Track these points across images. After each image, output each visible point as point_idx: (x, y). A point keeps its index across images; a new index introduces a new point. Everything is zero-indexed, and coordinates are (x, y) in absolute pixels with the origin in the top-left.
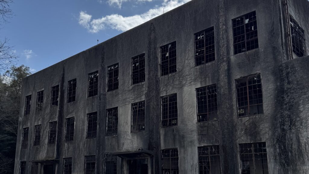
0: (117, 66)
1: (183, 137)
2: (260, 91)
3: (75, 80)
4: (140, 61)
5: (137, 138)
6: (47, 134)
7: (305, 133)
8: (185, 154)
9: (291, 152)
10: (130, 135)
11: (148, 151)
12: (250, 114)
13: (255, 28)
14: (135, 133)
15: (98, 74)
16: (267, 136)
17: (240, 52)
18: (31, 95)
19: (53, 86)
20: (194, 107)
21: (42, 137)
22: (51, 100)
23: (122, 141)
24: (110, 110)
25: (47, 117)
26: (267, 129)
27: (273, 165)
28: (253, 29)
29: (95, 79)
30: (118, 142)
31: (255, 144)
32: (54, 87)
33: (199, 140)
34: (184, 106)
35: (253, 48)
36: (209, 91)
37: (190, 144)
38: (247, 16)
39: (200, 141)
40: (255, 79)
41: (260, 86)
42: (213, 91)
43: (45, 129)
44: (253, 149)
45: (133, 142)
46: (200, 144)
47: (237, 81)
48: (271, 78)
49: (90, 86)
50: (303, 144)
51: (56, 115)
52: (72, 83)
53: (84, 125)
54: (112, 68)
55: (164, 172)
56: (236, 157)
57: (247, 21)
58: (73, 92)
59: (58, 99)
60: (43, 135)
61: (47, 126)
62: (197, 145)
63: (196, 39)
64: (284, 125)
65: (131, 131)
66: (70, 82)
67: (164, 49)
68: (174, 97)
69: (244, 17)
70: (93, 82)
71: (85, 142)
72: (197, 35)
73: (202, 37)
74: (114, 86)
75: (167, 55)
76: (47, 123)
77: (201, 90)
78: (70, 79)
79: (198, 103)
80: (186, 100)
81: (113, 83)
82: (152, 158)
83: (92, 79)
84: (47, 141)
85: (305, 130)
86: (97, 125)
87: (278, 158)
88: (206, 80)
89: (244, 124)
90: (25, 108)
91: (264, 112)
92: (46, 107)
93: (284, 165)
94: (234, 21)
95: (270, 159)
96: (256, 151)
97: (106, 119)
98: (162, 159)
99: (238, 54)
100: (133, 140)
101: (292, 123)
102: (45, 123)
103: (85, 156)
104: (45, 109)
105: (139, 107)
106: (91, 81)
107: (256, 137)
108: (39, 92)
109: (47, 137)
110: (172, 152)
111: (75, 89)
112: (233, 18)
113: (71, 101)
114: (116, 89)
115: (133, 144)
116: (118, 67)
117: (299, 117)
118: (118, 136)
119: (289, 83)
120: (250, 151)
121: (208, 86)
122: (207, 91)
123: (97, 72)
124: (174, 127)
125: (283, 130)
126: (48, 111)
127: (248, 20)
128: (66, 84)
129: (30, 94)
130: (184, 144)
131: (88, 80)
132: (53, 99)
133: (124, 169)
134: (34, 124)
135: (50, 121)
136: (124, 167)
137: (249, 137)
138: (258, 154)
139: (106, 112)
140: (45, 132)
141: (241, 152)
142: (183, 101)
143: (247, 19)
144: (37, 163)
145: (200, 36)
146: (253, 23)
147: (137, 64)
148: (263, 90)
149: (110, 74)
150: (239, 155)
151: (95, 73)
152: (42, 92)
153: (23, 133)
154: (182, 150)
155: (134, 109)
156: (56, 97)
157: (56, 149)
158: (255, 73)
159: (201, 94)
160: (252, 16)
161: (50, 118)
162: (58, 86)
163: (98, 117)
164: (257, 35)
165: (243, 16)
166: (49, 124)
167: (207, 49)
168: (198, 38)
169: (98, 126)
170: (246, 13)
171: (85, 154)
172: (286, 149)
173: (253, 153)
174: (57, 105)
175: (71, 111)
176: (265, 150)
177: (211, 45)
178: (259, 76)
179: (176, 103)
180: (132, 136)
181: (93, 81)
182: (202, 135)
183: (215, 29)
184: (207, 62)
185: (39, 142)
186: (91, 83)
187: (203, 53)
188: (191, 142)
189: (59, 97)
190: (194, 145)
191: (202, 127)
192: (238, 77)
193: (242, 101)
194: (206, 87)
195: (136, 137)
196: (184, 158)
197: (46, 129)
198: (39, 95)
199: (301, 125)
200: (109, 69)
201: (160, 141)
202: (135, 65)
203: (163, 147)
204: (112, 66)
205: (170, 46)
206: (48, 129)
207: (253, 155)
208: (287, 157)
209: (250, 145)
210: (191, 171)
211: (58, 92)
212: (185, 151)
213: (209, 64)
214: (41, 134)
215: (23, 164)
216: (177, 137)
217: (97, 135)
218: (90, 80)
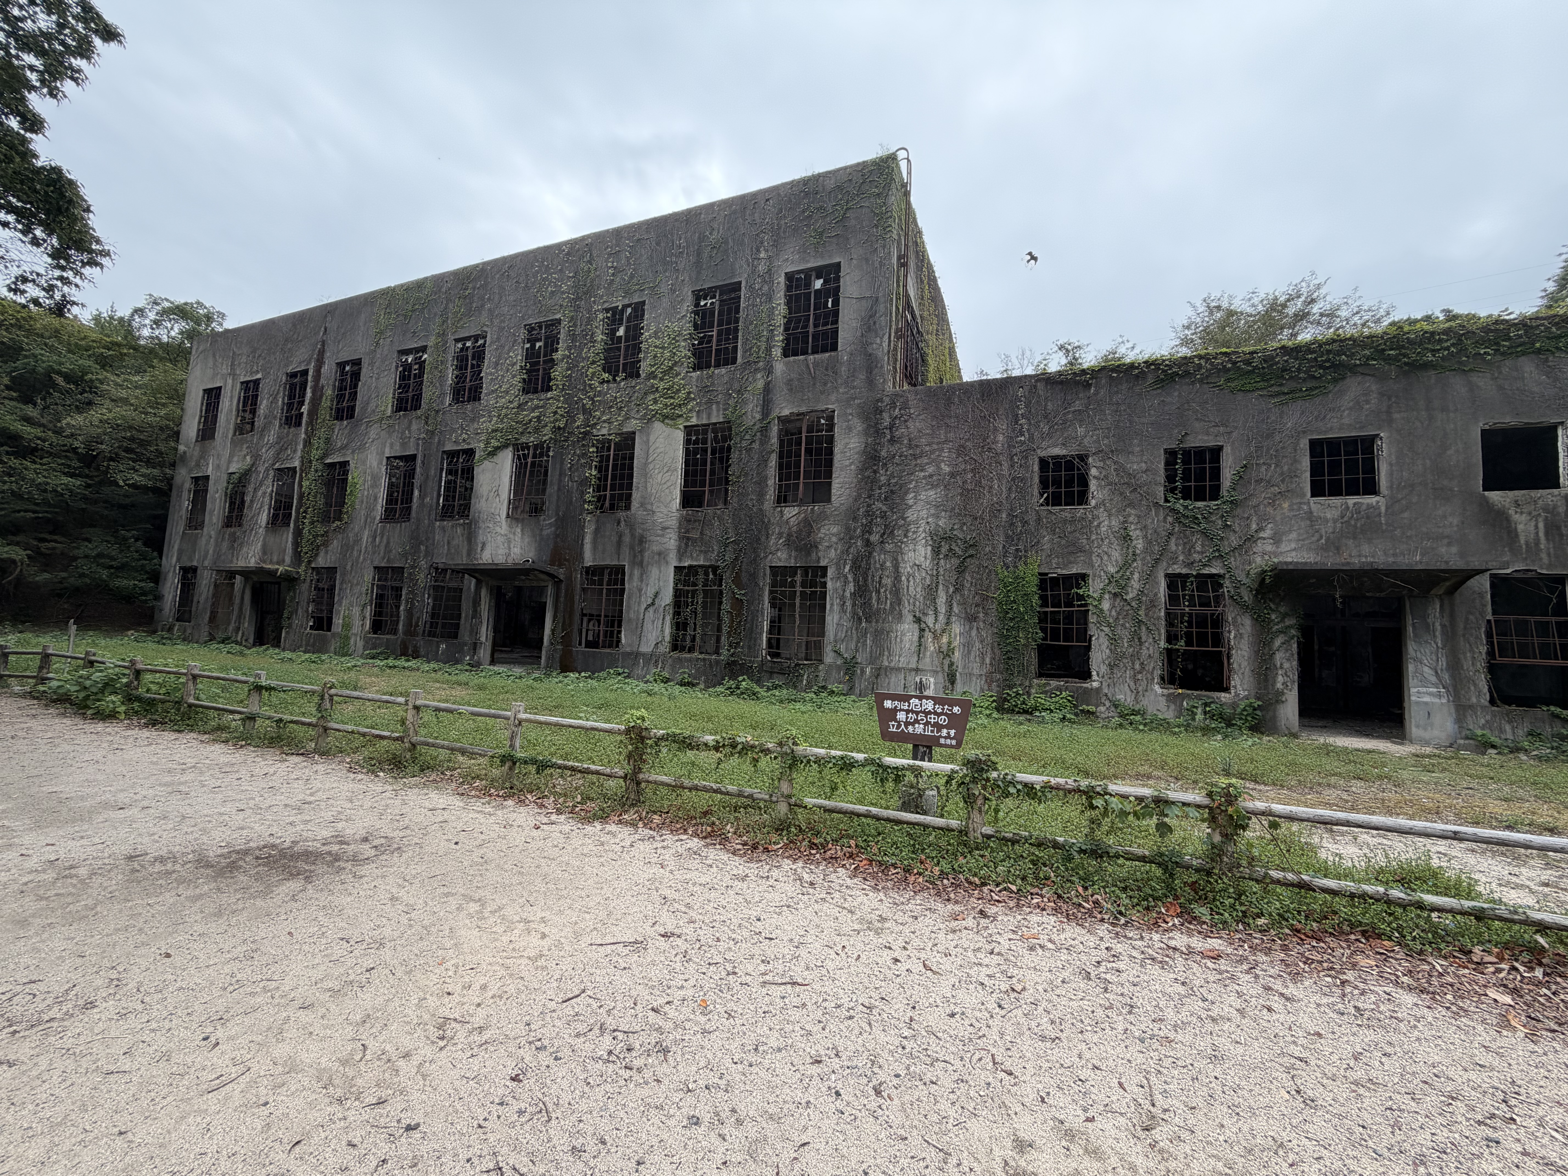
0: (481, 342)
1: (642, 540)
2: (830, 452)
3: (357, 363)
4: (547, 338)
5: (523, 534)
6: (267, 500)
7: (911, 554)
8: (642, 581)
9: (878, 592)
10: (504, 523)
11: (549, 569)
12: (802, 503)
13: (836, 303)
14: (517, 520)
15: (425, 356)
16: (832, 554)
17: (795, 354)
18: (220, 388)
19: (290, 370)
20: (676, 470)
21: (250, 507)
22: (282, 409)
23: (481, 538)
24: (452, 455)
25: (267, 454)
26: (834, 539)
27: (836, 617)
28: (830, 305)
29: (416, 367)
30: (471, 537)
31: (806, 569)
32: (293, 375)
33: (679, 551)
34: (651, 466)
35: (824, 350)
36: (716, 437)
37: (656, 557)
38: (819, 272)
39: (681, 555)
40: (823, 421)
41: (831, 440)
42: (725, 439)
43: (261, 485)
44: (798, 578)
45: (509, 542)
46: (680, 560)
47: (782, 420)
48: (858, 426)
49: (400, 386)
50: (903, 578)
51: (295, 451)
52: (347, 368)
53: (375, 485)
54: (468, 344)
55: (585, 619)
56: (761, 595)
57: (818, 284)
58: (350, 394)
59: (305, 409)
60: (252, 501)
61: (266, 477)
62: (674, 563)
63: (697, 305)
64: (870, 533)
65: (508, 514)
66: (341, 365)
67: (615, 316)
68: (627, 442)
69: (814, 274)
70: (409, 376)
71: (376, 530)
72: (698, 295)
73: (712, 303)
74: (470, 393)
75: (621, 332)
76: (267, 470)
77: (697, 433)
78: (344, 356)
79: (687, 463)
80: (658, 451)
81: (468, 385)
82: (558, 582)
83: (407, 367)
84: (264, 518)
85: (911, 547)
86: (412, 490)
87: (848, 603)
88: (710, 408)
89: (787, 522)
90: (199, 422)
91: (833, 498)
92: (265, 428)
93: (860, 619)
94: (789, 277)
95: (832, 605)
96: (803, 585)
97: (441, 477)
98: (584, 589)
99: (792, 358)
100: (512, 536)
101: (888, 532)
102: (262, 469)
103: (375, 568)
104: (263, 431)
105: (534, 456)
106: (404, 370)
107: (808, 554)
108: (247, 382)
109: (266, 507)
110: (610, 574)
111: (356, 386)
112: (791, 269)
113: (342, 419)
114: (474, 400)
115: (510, 549)
116: (484, 345)
117: (904, 519)
118: (471, 523)
119: (892, 441)
120: (793, 584)
121: (715, 424)
122: (710, 436)
123: (424, 349)
124: (621, 514)
125: (868, 543)
126: (271, 437)
127: (821, 281)
128: (329, 369)
129: (218, 385)
130: (642, 556)
131: (397, 367)
132: (290, 406)
133: (482, 607)
134: (228, 468)
135: (276, 466)
136: (483, 602)
137: (793, 554)
138: (808, 590)
139: (443, 459)
140: (260, 493)
141: (774, 584)
142: (651, 451)
143: (818, 278)
144: (231, 574)
145: (705, 299)
146: (833, 291)
147: (538, 345)
148: (836, 450)
149: (461, 361)
150: (767, 593)
151: (417, 350)
152: (257, 382)
153: (190, 491)
154: (636, 573)
155: (519, 458)
156: (299, 402)
157: (290, 543)
158: (823, 407)
159: (696, 442)
160: (831, 273)
161: (277, 459)
162: (305, 373)
163: (418, 470)
164: (836, 322)
165: (811, 269)
166: (272, 473)
167: (720, 333)
168: (702, 303)
169: (416, 493)
170: (819, 264)
171: (376, 564)
172: (867, 585)
173: (799, 589)
174: (299, 424)
175: (339, 444)
176: (824, 585)
177: (732, 326)
178: (830, 418)
179: (632, 458)
180: (510, 527)
181: (410, 371)
182: (688, 539)
183: (743, 288)
184: (717, 366)
185: (240, 517)
186: (403, 378)
187: (709, 342)
188: (660, 554)
189: (307, 401)
190: (667, 563)
191: (689, 521)
192: (786, 412)
193: (787, 469)
194: (708, 425)
195: (519, 530)
196: (640, 590)
197: (264, 488)
198: (247, 390)
199: (906, 536)
200: (460, 345)
201: (582, 544)
202: (533, 346)
203: (589, 560)
204: (468, 338)
205: (629, 310)
206: (269, 488)
207: (798, 594)
208: (867, 604)
209: (793, 570)
210: (653, 622)
211: (305, 389)
212: (642, 575)
213: (723, 370)
214: (248, 499)
215: (189, 574)
216: (627, 539)
217: (413, 514)
218: (401, 369)
